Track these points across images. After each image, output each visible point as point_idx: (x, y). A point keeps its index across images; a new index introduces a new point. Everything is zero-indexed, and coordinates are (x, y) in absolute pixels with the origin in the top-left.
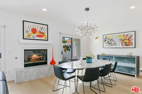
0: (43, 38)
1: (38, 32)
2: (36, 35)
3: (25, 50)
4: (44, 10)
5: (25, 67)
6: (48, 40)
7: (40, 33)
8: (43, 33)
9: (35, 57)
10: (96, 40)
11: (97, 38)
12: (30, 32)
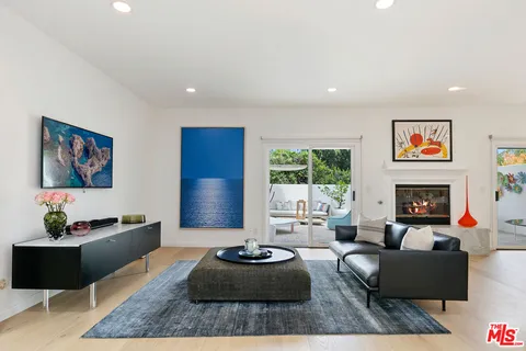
0: (439, 156)
1: (425, 141)
2: (420, 149)
6: (451, 160)
7: (431, 142)
8: (439, 144)
12: (408, 144)
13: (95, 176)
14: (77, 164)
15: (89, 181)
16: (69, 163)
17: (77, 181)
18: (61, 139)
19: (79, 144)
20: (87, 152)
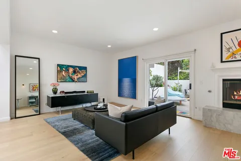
3: (224, 80)
5: (224, 107)
12: (235, 48)
13: (78, 79)
14: (70, 75)
15: (76, 80)
16: (67, 76)
17: (71, 80)
18: (64, 69)
19: (71, 70)
20: (75, 72)
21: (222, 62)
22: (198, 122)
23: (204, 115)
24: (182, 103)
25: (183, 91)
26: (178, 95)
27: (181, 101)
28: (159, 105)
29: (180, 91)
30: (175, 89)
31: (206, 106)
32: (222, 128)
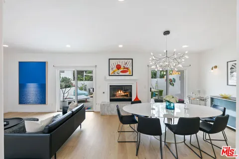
0: (127, 73)
1: (122, 67)
2: (120, 70)
3: (110, 86)
4: (121, 46)
5: (110, 101)
6: (132, 75)
7: (124, 68)
8: (127, 68)
9: (120, 94)
10: (212, 71)
11: (216, 67)
12: (115, 69)
21: (109, 75)
22: (97, 113)
23: (101, 108)
24: (88, 100)
25: (88, 90)
26: (84, 94)
27: (86, 99)
28: (74, 110)
29: (85, 90)
30: (81, 89)
31: (102, 102)
32: (109, 113)
